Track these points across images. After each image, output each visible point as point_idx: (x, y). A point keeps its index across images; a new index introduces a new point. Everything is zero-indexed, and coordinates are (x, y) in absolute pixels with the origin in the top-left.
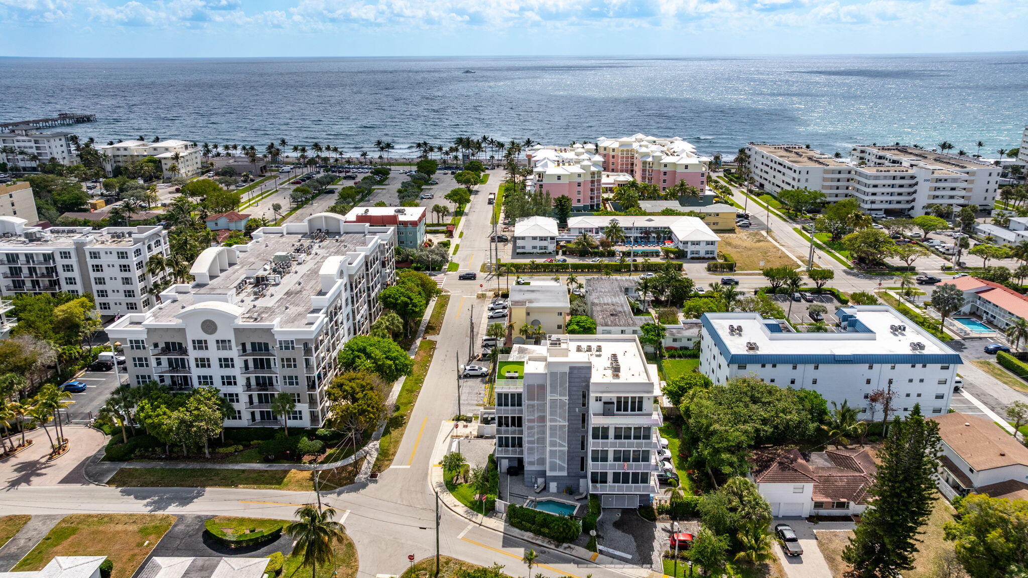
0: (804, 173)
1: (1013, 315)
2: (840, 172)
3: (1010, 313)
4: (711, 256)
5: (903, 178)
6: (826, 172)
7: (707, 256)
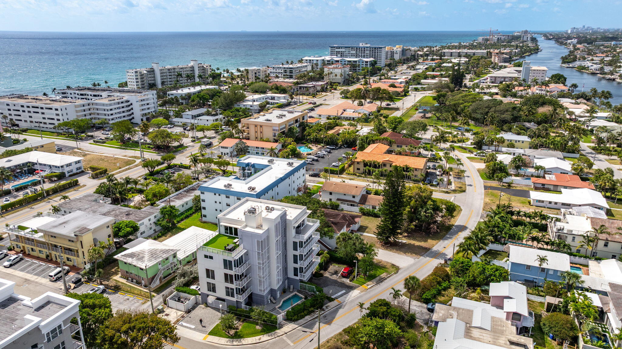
0: (64, 109)
1: (258, 148)
2: (84, 106)
3: (257, 148)
4: (80, 170)
5: (122, 103)
6: (76, 106)
7: (78, 171)
